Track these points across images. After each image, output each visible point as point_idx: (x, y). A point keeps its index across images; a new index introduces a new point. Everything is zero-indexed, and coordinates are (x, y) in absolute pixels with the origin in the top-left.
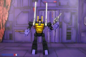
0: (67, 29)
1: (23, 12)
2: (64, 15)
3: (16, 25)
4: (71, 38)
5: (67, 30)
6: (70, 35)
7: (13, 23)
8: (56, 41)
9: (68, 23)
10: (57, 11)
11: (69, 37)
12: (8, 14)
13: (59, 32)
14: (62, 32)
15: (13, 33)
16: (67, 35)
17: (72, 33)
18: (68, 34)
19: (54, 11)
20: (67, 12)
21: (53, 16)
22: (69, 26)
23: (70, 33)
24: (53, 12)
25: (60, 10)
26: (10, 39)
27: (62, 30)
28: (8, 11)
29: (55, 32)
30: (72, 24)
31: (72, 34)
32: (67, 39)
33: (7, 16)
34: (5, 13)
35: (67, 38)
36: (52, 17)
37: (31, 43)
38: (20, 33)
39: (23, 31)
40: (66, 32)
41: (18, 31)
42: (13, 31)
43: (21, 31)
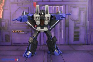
0: (74, 28)
1: (21, 8)
2: (72, 11)
3: (13, 23)
4: (79, 38)
5: (75, 29)
6: (79, 36)
8: (62, 43)
9: (76, 21)
10: (62, 6)
11: (77, 37)
12: (2, 11)
13: (65, 32)
14: (68, 32)
15: (10, 33)
17: (80, 32)
19: (58, 7)
20: (74, 7)
22: (77, 25)
23: (78, 32)
24: (58, 8)
25: (66, 5)
26: (7, 41)
27: (68, 29)
29: (61, 31)
30: (80, 22)
31: (80, 34)
32: (74, 40)
33: (2, 14)
35: (74, 38)
39: (21, 31)
40: (73, 31)
41: (15, 31)
42: (9, 31)
43: (19, 31)
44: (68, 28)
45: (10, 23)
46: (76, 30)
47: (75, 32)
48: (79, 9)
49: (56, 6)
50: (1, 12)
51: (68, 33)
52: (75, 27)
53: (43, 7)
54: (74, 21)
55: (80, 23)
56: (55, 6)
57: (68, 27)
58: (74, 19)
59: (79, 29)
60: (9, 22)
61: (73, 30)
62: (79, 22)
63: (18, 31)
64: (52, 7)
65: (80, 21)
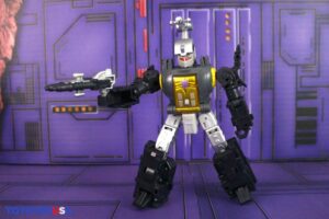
0: (297, 92)
1: (86, 17)
2: (285, 28)
4: (315, 134)
5: (298, 98)
6: (314, 124)
7: (42, 70)
9: (304, 66)
10: (249, 9)
11: (306, 130)
12: (15, 29)
13: (261, 110)
14: (274, 110)
15: (44, 116)
16: (299, 125)
17: (320, 112)
18: (301, 118)
19: (234, 10)
20: (296, 12)
21: (231, 35)
22: (307, 82)
23: (313, 111)
24: (229, 14)
26: (31, 147)
27: (274, 99)
28: (13, 13)
30: (319, 72)
31: (319, 117)
32: (298, 142)
33: (12, 41)
34: (3, 26)
35: (297, 135)
36: (228, 38)
37: (127, 163)
38: (77, 119)
39: (87, 110)
40: (294, 107)
41: (64, 110)
42: (40, 109)
43: (80, 108)
44: (274, 94)
45: (42, 75)
46: (304, 104)
47: (299, 112)
48: (316, 19)
49: (223, 7)
50: (8, 35)
51: (273, 115)
52: (299, 90)
53: (172, 11)
54: (297, 66)
55: (319, 76)
56: (220, 7)
57: (273, 89)
58: (295, 59)
59: (315, 98)
60: (39, 73)
61: (294, 102)
62: (314, 69)
63: (73, 108)
64: (208, 10)
65: (319, 67)
